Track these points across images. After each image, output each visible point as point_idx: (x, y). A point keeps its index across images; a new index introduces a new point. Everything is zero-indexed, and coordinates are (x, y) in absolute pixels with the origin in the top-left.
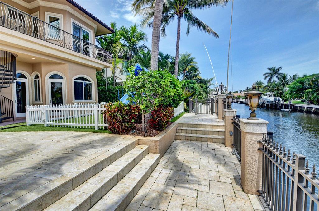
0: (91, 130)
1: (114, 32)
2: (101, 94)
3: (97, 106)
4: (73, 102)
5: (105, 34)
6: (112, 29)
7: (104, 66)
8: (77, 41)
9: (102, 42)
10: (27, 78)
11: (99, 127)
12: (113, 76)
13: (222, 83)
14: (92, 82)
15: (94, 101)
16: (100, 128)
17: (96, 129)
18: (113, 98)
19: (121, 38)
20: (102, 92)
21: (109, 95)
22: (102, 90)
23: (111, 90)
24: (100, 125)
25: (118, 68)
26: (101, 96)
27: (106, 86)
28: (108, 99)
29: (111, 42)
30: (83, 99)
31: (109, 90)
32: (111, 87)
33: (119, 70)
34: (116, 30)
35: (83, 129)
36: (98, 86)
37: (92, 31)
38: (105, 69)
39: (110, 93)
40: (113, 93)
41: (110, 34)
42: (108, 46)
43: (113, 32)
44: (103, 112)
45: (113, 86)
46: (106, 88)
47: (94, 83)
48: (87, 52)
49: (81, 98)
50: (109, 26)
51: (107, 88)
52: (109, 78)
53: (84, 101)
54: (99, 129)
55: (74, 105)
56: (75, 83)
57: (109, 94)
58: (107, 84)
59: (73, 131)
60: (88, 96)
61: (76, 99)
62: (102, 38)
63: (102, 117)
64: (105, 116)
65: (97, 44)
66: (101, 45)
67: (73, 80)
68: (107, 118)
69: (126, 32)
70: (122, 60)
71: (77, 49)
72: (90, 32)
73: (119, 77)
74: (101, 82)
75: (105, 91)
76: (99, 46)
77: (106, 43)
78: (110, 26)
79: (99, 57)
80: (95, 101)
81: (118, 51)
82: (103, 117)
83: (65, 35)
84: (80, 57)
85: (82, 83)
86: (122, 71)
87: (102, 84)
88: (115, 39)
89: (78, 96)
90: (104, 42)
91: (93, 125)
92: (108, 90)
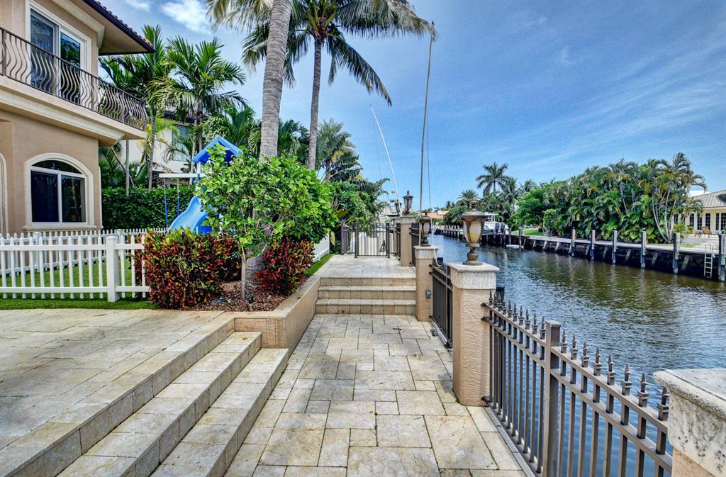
0: (99, 302)
1: (154, 51)
2: (110, 207)
3: (114, 239)
4: (26, 227)
5: (128, 53)
6: (147, 41)
7: (123, 135)
8: (42, 61)
9: (117, 72)
11: (119, 294)
12: (145, 161)
13: (408, 192)
14: (87, 176)
15: (92, 225)
16: (123, 296)
17: (112, 298)
18: (145, 217)
19: (173, 67)
20: (113, 202)
21: (135, 212)
22: (113, 196)
23: (140, 197)
24: (124, 289)
25: (161, 141)
26: (111, 212)
27: (125, 188)
28: (131, 221)
29: (145, 75)
30: (57, 220)
31: (135, 199)
32: (140, 189)
33: (164, 147)
34: (158, 46)
36: (104, 186)
37: (89, 41)
38: (123, 143)
39: (139, 204)
40: (146, 205)
41: (141, 55)
42: (133, 83)
43: (149, 50)
44: (133, 253)
45: (147, 187)
46: (124, 193)
47: (91, 177)
48: (71, 93)
49: (50, 216)
50: (138, 34)
51: (130, 192)
52: (135, 166)
53: (60, 224)
54: (121, 299)
55: (32, 235)
56: (34, 174)
57: (136, 209)
58: (128, 182)
59: (39, 307)
60: (75, 213)
61: (35, 219)
62: (120, 62)
63: (130, 268)
64: (138, 266)
65: (102, 73)
66: (114, 79)
67: (29, 167)
68: (143, 271)
69: (189, 55)
70: (174, 122)
71: (44, 83)
72: (84, 41)
73: (164, 164)
74: (110, 176)
75: (123, 201)
76: (110, 80)
77: (130, 75)
78: (141, 34)
79: (108, 108)
80: (95, 224)
81: (165, 98)
82: (133, 268)
83: (7, 42)
84: (51, 105)
85: (55, 176)
86: (172, 150)
87: (116, 181)
88: (155, 67)
89: (43, 211)
90: (124, 73)
91: (100, 289)
92: (132, 199)
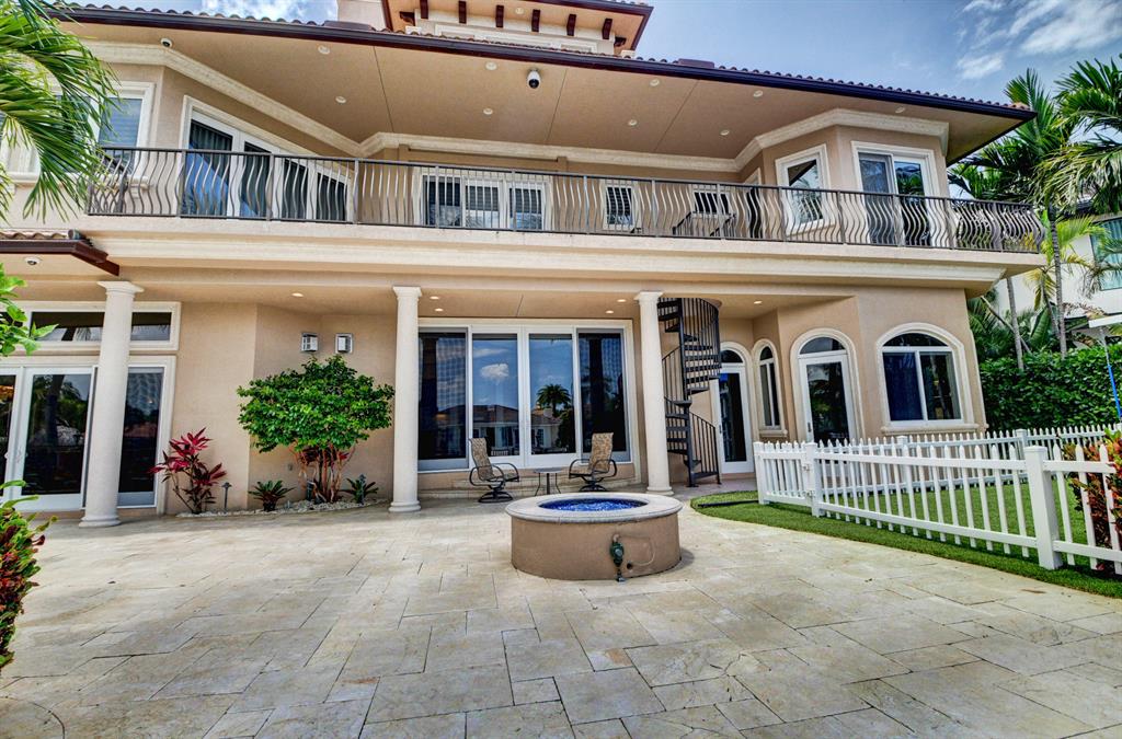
0: (1021, 563)
1: (1033, 115)
2: (993, 391)
3: (1040, 451)
4: (885, 428)
5: (987, 143)
6: (1019, 105)
7: (1004, 270)
8: (878, 207)
9: (974, 178)
10: (741, 361)
11: (1060, 555)
12: (1042, 304)
14: (954, 348)
15: (971, 424)
16: (1071, 562)
17: (1047, 562)
18: (1061, 405)
19: (1076, 121)
20: (996, 383)
21: (1039, 396)
22: (996, 373)
23: (1045, 369)
24: (1070, 547)
25: (1072, 260)
26: (996, 400)
27: (1015, 356)
28: (1032, 413)
29: (1024, 161)
30: (921, 418)
31: (1037, 374)
32: (1043, 355)
33: (1078, 271)
34: (1039, 103)
35: (989, 552)
36: (981, 360)
37: (930, 153)
38: (1002, 288)
39: (1045, 383)
40: (1061, 383)
41: (1012, 134)
42: (1003, 184)
43: (1023, 117)
45: (1056, 348)
46: (1015, 366)
47: (961, 349)
48: (918, 235)
49: (911, 412)
50: (1002, 104)
51: (1025, 362)
52: (1026, 316)
53: (925, 424)
54: (1065, 566)
55: (896, 442)
56: (886, 357)
57: (1042, 392)
58: (1019, 346)
59: (927, 552)
60: (944, 404)
61: (894, 418)
62: (977, 162)
63: (1080, 508)
64: (1098, 505)
66: (972, 193)
67: (880, 349)
68: (1112, 518)
69: (1108, 84)
70: (1092, 219)
71: (882, 235)
72: (924, 158)
73: (1084, 301)
74: (991, 341)
75: (1015, 379)
76: (967, 196)
77: (997, 174)
78: (1005, 101)
79: (971, 237)
80: (976, 422)
81: (1074, 180)
82: (1087, 509)
83: (842, 203)
84: (900, 262)
85: (913, 354)
86: (1098, 272)
87: (996, 348)
88: (1039, 140)
89: (902, 404)
90: (986, 176)
92: (1031, 374)
